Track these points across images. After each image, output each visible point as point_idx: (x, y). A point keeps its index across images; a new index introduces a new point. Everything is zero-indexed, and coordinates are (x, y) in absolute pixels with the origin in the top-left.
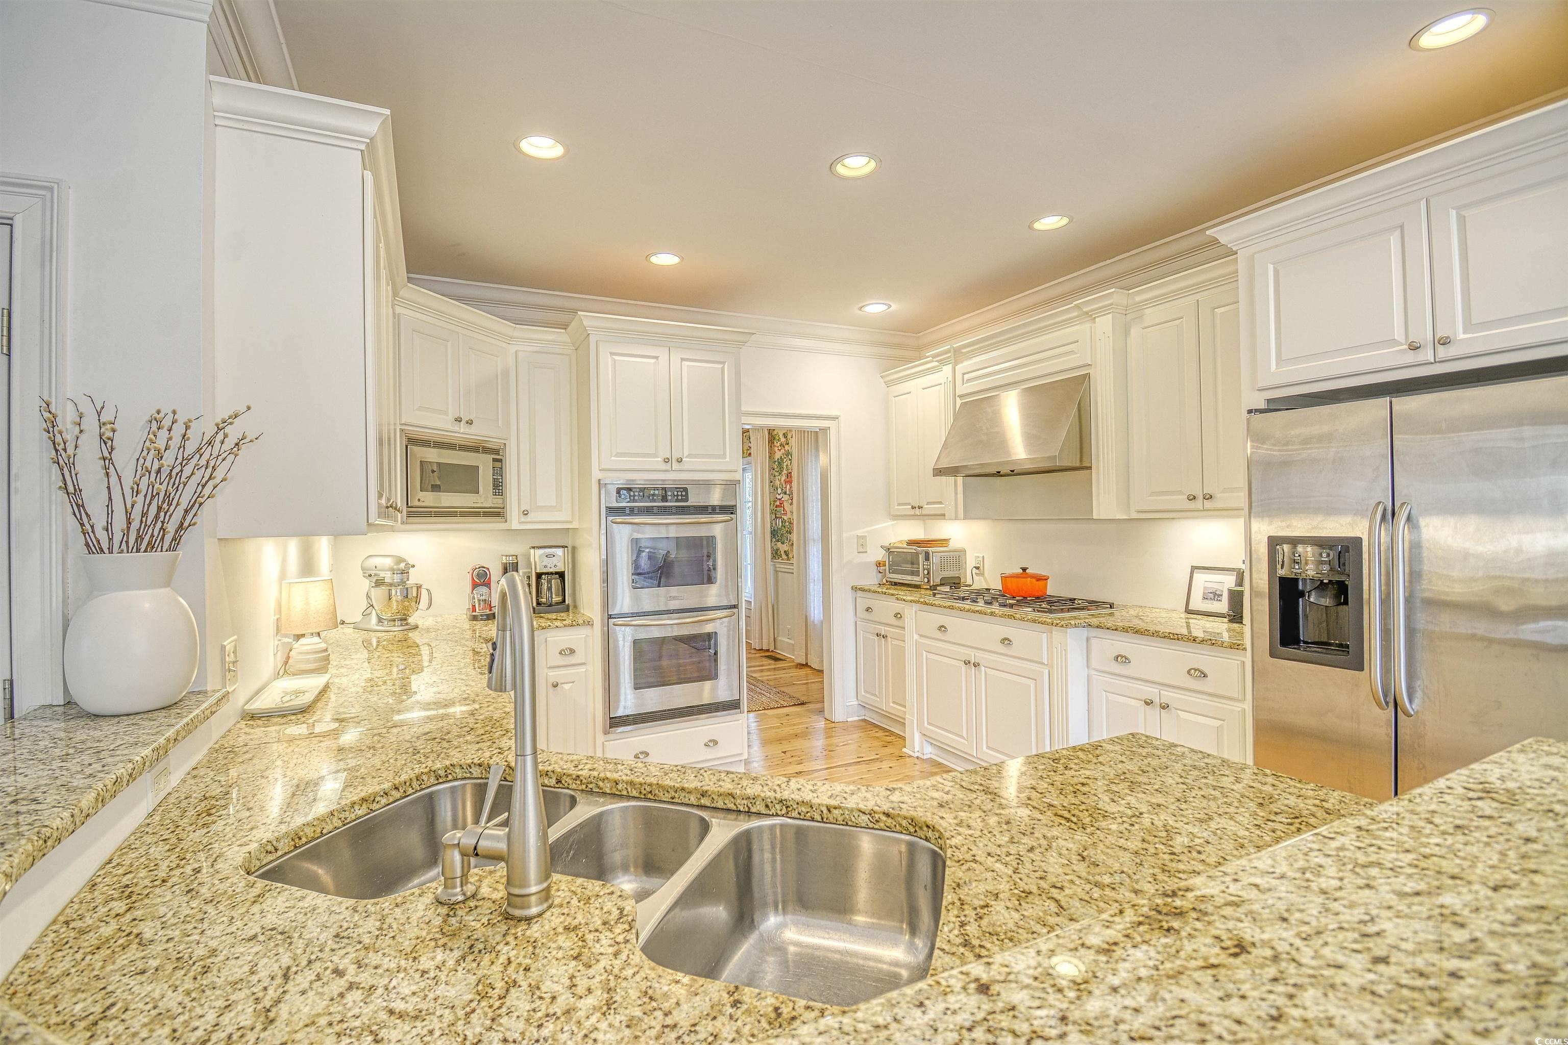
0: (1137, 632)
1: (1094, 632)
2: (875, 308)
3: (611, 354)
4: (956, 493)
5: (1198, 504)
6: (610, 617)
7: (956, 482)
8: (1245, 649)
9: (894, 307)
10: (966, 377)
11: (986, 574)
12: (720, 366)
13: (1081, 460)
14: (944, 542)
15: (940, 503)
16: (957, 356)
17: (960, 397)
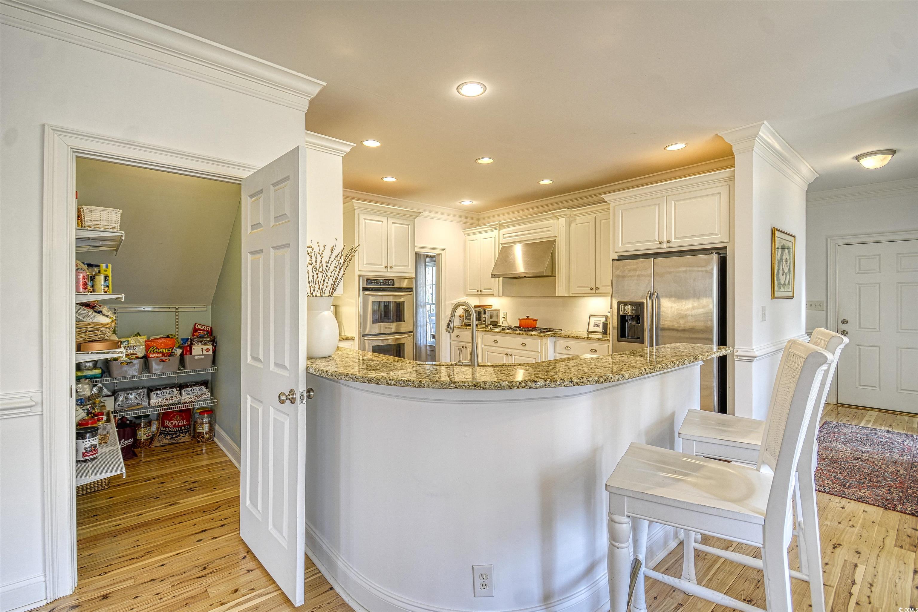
0: (573, 337)
1: (557, 339)
2: (467, 203)
3: (365, 219)
4: (499, 285)
5: (594, 291)
6: (363, 336)
7: (499, 280)
8: (609, 341)
9: (475, 203)
10: (505, 236)
11: (508, 321)
12: (408, 226)
13: (552, 274)
14: (491, 306)
15: (491, 289)
16: (501, 226)
17: (501, 244)
